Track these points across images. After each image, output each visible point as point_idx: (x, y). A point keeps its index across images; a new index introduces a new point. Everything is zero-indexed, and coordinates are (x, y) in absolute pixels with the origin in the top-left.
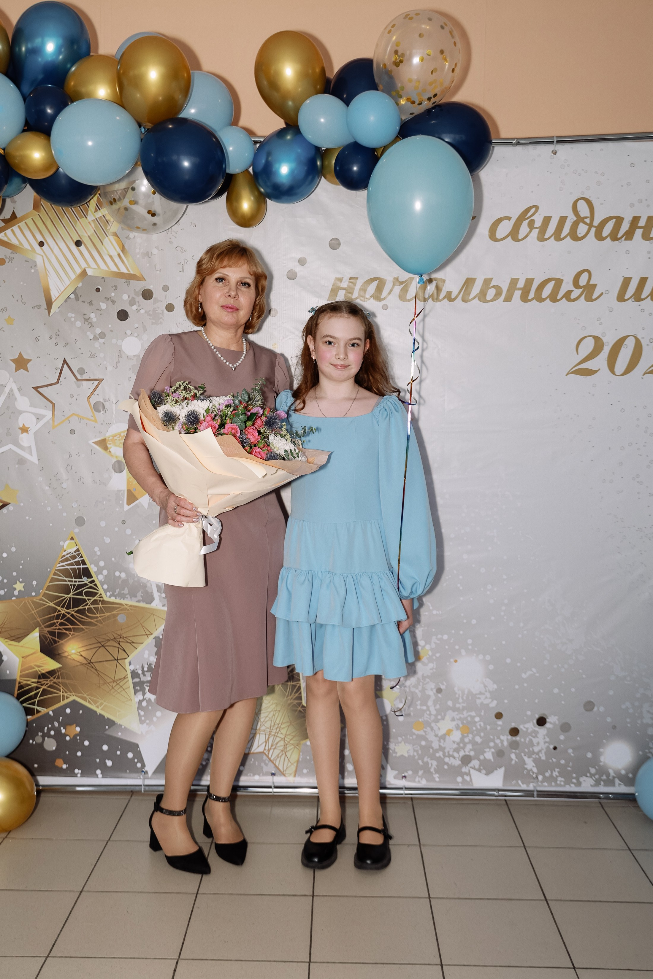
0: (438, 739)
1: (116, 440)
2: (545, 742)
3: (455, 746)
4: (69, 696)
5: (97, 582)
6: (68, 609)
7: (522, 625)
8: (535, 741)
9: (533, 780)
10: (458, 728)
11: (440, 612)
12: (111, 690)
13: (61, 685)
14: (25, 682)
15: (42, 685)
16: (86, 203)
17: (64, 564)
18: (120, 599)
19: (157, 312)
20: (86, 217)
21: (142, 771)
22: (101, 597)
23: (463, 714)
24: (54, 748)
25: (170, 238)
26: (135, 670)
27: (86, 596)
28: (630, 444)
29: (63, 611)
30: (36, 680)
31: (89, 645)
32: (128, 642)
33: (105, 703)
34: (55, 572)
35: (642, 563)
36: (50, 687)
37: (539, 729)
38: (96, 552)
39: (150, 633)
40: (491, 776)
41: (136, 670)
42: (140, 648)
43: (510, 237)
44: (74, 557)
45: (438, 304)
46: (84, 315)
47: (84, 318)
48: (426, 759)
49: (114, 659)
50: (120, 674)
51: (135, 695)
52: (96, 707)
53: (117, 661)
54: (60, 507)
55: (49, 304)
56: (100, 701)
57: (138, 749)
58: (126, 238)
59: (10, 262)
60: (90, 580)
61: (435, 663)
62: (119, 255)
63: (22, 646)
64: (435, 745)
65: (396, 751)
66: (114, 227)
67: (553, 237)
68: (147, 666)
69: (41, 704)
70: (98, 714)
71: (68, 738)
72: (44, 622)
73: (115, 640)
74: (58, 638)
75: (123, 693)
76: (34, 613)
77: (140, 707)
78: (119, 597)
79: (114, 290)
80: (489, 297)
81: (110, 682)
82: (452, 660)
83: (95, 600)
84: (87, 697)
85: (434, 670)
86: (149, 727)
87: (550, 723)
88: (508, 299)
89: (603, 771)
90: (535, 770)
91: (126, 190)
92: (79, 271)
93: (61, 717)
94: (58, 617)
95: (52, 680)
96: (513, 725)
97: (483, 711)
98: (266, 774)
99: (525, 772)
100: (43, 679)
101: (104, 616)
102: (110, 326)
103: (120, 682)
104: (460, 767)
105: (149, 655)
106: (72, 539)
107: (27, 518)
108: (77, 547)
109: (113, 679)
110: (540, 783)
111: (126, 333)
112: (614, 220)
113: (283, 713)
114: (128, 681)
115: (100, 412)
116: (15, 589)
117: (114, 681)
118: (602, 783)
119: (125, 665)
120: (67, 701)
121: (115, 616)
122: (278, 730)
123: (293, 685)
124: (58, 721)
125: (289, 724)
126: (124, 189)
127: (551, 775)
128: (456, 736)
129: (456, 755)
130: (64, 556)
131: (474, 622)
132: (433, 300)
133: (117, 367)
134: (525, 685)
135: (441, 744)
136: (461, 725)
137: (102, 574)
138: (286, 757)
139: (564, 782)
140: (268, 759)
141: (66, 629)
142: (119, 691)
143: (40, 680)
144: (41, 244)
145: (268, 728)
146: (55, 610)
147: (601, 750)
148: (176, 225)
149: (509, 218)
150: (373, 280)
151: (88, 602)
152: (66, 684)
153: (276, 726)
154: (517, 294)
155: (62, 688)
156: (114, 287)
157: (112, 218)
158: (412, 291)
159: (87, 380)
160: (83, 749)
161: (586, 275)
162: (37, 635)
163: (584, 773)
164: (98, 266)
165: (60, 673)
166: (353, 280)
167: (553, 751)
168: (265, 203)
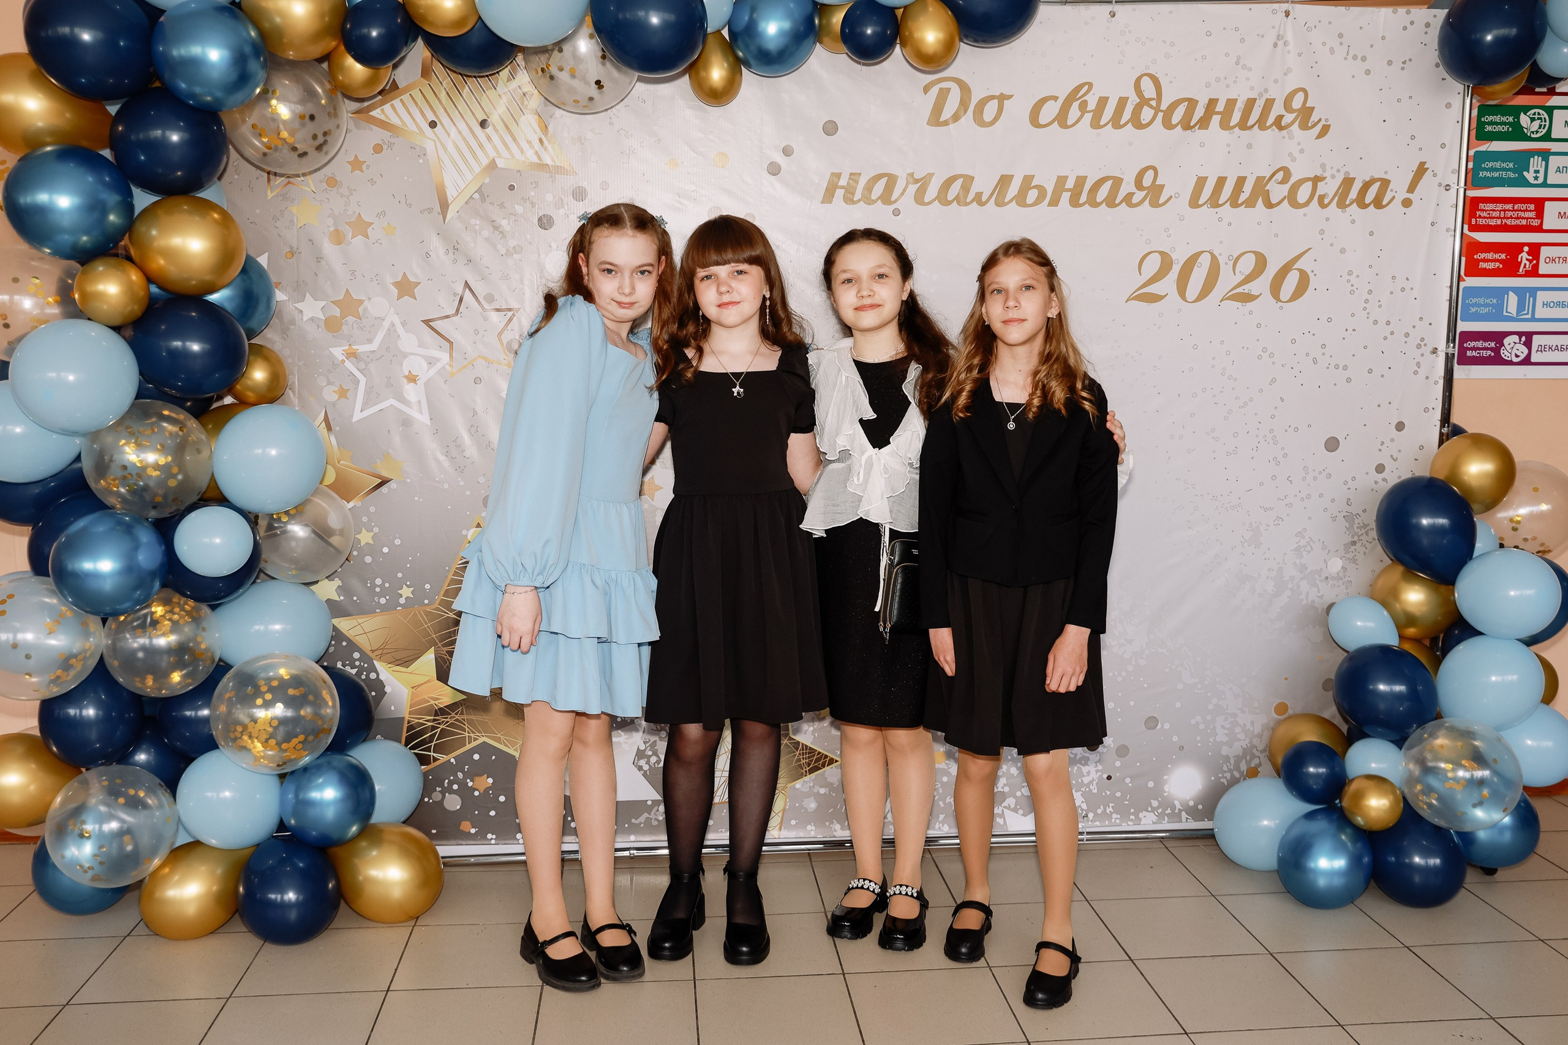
2: (1097, 771)
4: (477, 737)
8: (1084, 770)
13: (466, 724)
14: (417, 721)
15: (439, 724)
20: (495, 89)
24: (458, 807)
25: (611, 119)
28: (1204, 390)
30: (433, 718)
34: (455, 571)
35: (1218, 541)
36: (452, 725)
43: (1056, 123)
45: (964, 208)
46: (493, 221)
47: (493, 226)
52: (514, 750)
54: (462, 483)
55: (444, 206)
58: (551, 117)
59: (390, 149)
62: (541, 141)
63: (412, 673)
66: (535, 101)
67: (1110, 124)
69: (438, 749)
71: (476, 793)
72: (443, 639)
76: (429, 627)
79: (534, 188)
80: (1030, 200)
84: (502, 737)
88: (1054, 202)
89: (1167, 803)
90: (1084, 806)
92: (485, 162)
93: (467, 765)
95: (453, 717)
100: (441, 715)
102: (528, 236)
107: (416, 498)
110: (1090, 823)
111: (550, 246)
112: (1185, 103)
116: (401, 596)
118: (1166, 818)
120: (474, 744)
124: (463, 771)
127: (1104, 812)
132: (958, 203)
139: (1119, 820)
143: (437, 718)
144: (433, 125)
147: (1165, 777)
148: (621, 103)
149: (1055, 98)
150: (880, 176)
152: (472, 721)
154: (1066, 196)
155: (468, 727)
156: (534, 184)
157: (531, 89)
158: (932, 191)
159: (498, 310)
160: (497, 806)
161: (1151, 173)
162: (433, 656)
163: (1146, 807)
164: (512, 155)
165: (464, 707)
166: (854, 177)
167: (1107, 781)
168: (740, 72)
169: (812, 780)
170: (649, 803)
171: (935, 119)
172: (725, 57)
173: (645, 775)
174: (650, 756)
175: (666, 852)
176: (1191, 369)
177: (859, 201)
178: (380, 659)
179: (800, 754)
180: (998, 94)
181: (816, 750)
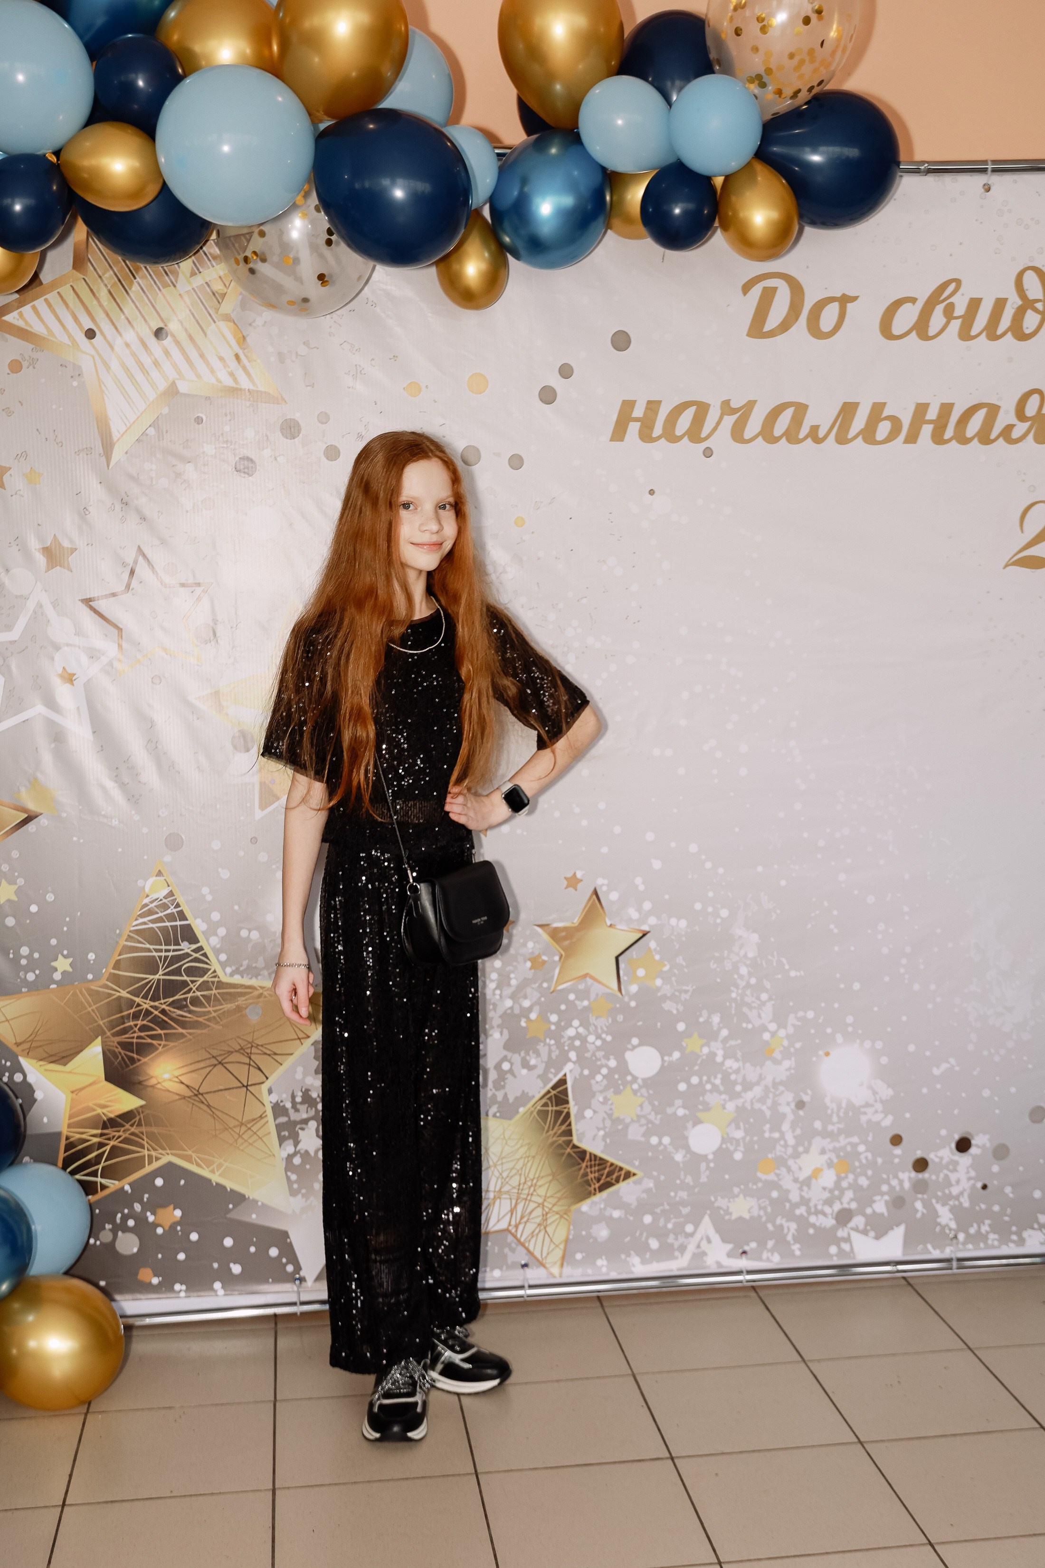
0: (798, 1185)
1: (237, 692)
2: (969, 1179)
3: (826, 1195)
4: (160, 1156)
5: (207, 950)
6: (154, 1001)
8: (953, 1177)
9: (950, 1242)
10: (830, 1165)
11: (802, 973)
12: (236, 1140)
13: (145, 1138)
14: (78, 1136)
15: (109, 1139)
17: (145, 919)
18: (251, 978)
19: (309, 460)
20: (175, 286)
21: (297, 1278)
22: (215, 977)
23: (838, 1141)
24: (135, 1250)
25: (330, 328)
26: (279, 1102)
27: (188, 976)
29: (146, 1005)
30: (99, 1131)
31: (195, 1063)
32: (265, 1054)
33: (226, 1164)
34: (129, 935)
36: (126, 1141)
37: (960, 1157)
38: (204, 896)
39: (305, 1036)
40: (885, 1240)
41: (282, 1101)
42: (289, 1062)
43: (914, 333)
44: (165, 907)
45: (796, 447)
46: (172, 466)
47: (173, 472)
48: (779, 1221)
49: (240, 1085)
50: (253, 1111)
51: (280, 1146)
52: (210, 1171)
53: (247, 1089)
54: (136, 818)
55: (108, 447)
56: (220, 1161)
57: (288, 1240)
58: (250, 325)
59: (31, 366)
60: (194, 946)
61: (793, 1059)
62: (237, 357)
63: (70, 1072)
64: (794, 1197)
65: (730, 1210)
66: (228, 305)
67: (984, 334)
68: (300, 1094)
69: (108, 1172)
70: (214, 1184)
71: (160, 1231)
72: (112, 1025)
73: (242, 1051)
74: (137, 1054)
75: (259, 1144)
76: (93, 1010)
77: (289, 1165)
78: (248, 975)
79: (230, 421)
80: (880, 436)
81: (235, 1127)
82: (821, 1053)
83: (204, 982)
84: (194, 1155)
85: (793, 1071)
86: (306, 1201)
87: (977, 1146)
88: (912, 438)
90: (953, 1225)
92: (162, 386)
93: (147, 1193)
94: (136, 1016)
95: (129, 1130)
96: (919, 1154)
97: (871, 1135)
98: (513, 1266)
99: (938, 1229)
100: (112, 1127)
101: (220, 1010)
102: (222, 487)
103: (252, 1126)
104: (834, 1229)
105: (305, 1075)
106: (160, 874)
107: (75, 839)
108: (170, 888)
109: (240, 1120)
110: (961, 1246)
111: (252, 500)
113: (541, 1159)
114: (267, 1122)
115: (206, 642)
116: (56, 970)
117: (241, 1124)
119: (261, 1093)
120: (156, 1165)
121: (241, 1009)
122: (532, 1189)
123: (556, 1111)
124: (141, 1201)
125: (550, 1178)
127: (979, 1232)
128: (828, 1178)
129: (827, 1209)
130: (146, 905)
131: (856, 986)
132: (789, 440)
133: (236, 561)
134: (939, 1086)
135: (804, 1194)
137: (216, 935)
138: (546, 1235)
139: (999, 1240)
140: (515, 1241)
141: (151, 1037)
142: (251, 1141)
143: (105, 1131)
144: (90, 334)
145: (514, 1188)
146: (131, 1004)
148: (352, 303)
149: (913, 300)
150: (687, 404)
151: (192, 986)
152: (153, 1133)
153: (529, 1183)
154: (927, 430)
155: (147, 1142)
156: (229, 415)
157: (224, 288)
158: (754, 425)
159: (184, 585)
160: (188, 1247)
161: (1035, 398)
162: (99, 1049)
163: (1031, 1224)
164: (199, 376)
165: (142, 1116)
166: (653, 406)
167: (982, 1191)
168: (506, 263)
169: (602, 1200)
171: (757, 329)
178: (28, 1054)
179: (587, 1166)
180: (839, 295)
181: (607, 1162)
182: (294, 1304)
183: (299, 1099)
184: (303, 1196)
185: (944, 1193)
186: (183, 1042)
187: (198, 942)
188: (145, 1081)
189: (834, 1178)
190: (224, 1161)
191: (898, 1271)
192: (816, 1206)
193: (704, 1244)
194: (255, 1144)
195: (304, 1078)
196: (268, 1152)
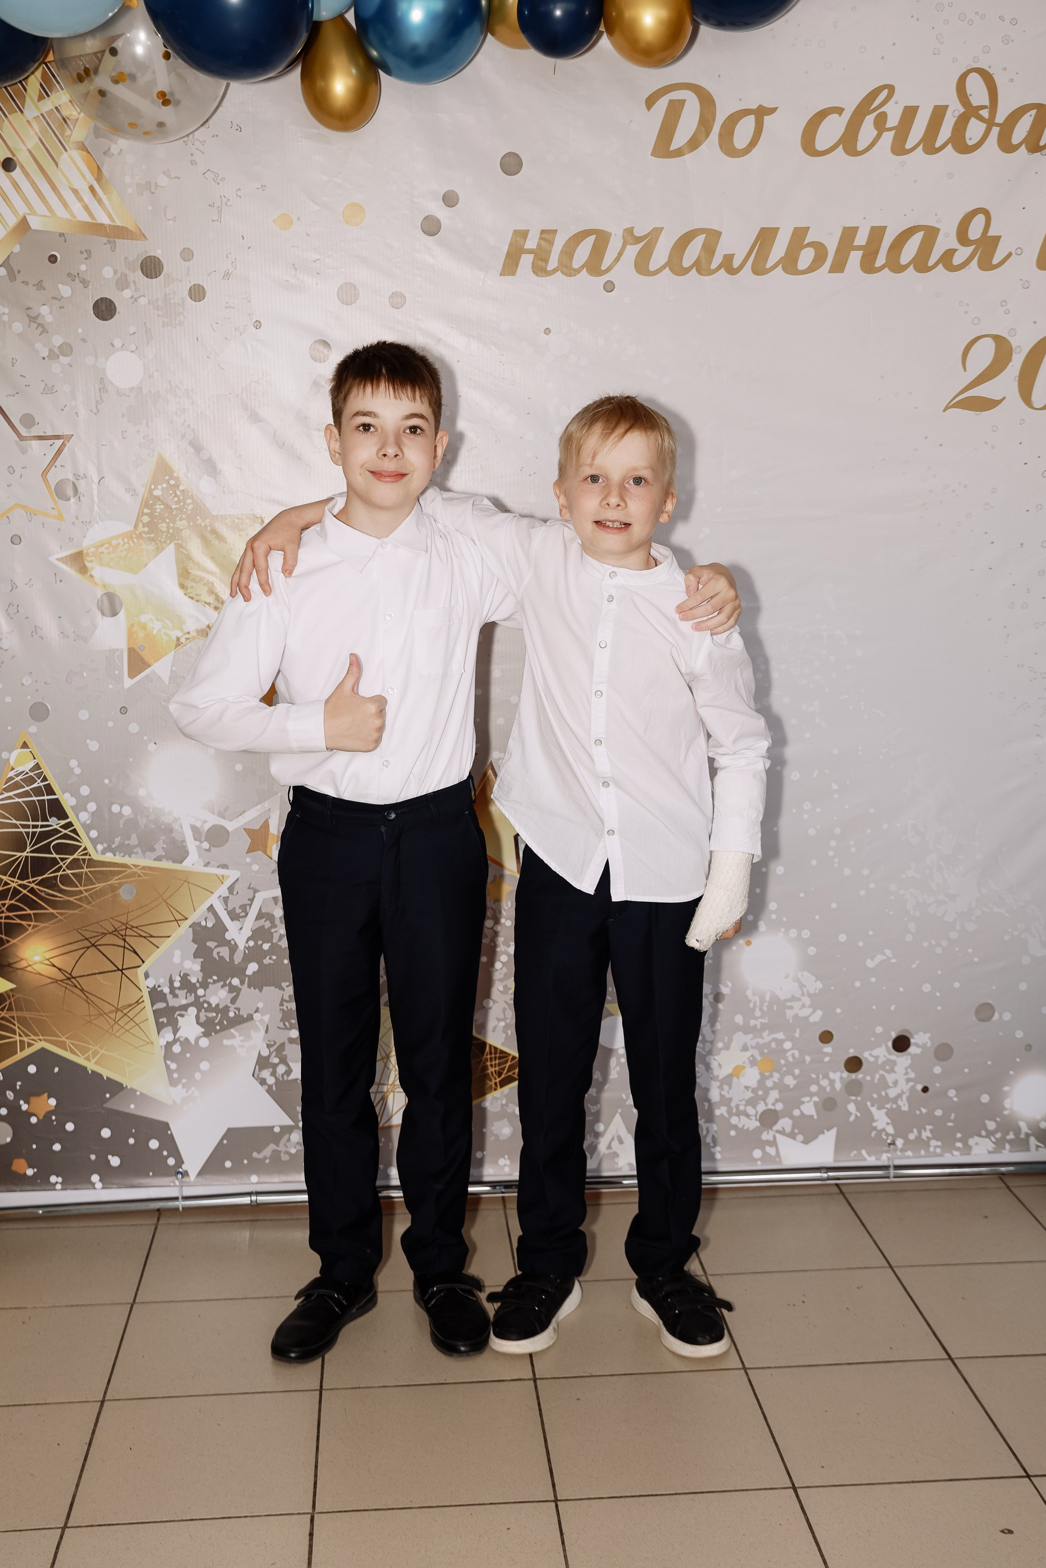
0: (719, 1084)
1: (102, 553)
2: (908, 1080)
3: (749, 1095)
4: (32, 1042)
5: (77, 826)
6: (23, 880)
7: (866, 872)
8: (890, 1078)
9: (886, 1148)
10: (753, 1062)
12: (111, 1027)
13: (16, 1023)
16: (20, 82)
17: (11, 794)
18: (124, 856)
19: (172, 301)
20: (22, 112)
21: (178, 1172)
22: (86, 854)
23: (763, 1038)
24: (9, 1140)
25: (192, 155)
26: (156, 987)
27: (57, 853)
29: (14, 883)
31: (67, 944)
32: (141, 936)
33: (102, 1051)
37: (898, 1057)
38: (72, 769)
39: (183, 918)
40: (814, 1144)
42: (165, 945)
43: (840, 148)
44: (30, 780)
45: (708, 280)
46: (27, 309)
47: (28, 316)
49: (115, 968)
50: (130, 996)
51: (158, 1033)
52: (85, 1059)
53: (122, 973)
56: (94, 1048)
57: (169, 1132)
58: (105, 153)
60: (63, 822)
62: (92, 188)
64: (714, 1096)
66: (80, 132)
67: (921, 147)
68: (179, 979)
70: (90, 1072)
71: (34, 1120)
73: (116, 933)
74: (5, 935)
75: (136, 1030)
77: (168, 1053)
78: (120, 853)
79: (86, 259)
80: (803, 264)
81: (109, 1013)
82: (742, 942)
83: (74, 859)
86: (187, 1092)
87: (917, 1045)
88: (838, 267)
89: (1008, 1125)
90: (890, 1130)
91: (98, 56)
92: (12, 221)
93: (19, 1080)
94: (4, 895)
95: (0, 1014)
96: (852, 1052)
97: (798, 1030)
99: (874, 1133)
101: (92, 889)
102: (80, 330)
103: (129, 1012)
104: (757, 1132)
105: (183, 958)
106: (25, 745)
108: (36, 761)
109: (116, 1006)
110: (899, 1153)
111: (112, 345)
112: (1033, 112)
114: (145, 1007)
115: (68, 499)
117: (117, 1010)
118: (1008, 1146)
119: (137, 977)
120: (28, 1051)
121: (114, 889)
124: (13, 1089)
126: (95, 54)
127: (919, 1138)
128: (751, 1077)
129: (750, 1110)
130: (11, 778)
131: (781, 871)
132: (699, 271)
133: (98, 411)
134: (873, 979)
135: (725, 1093)
136: (759, 1058)
137: (86, 810)
139: (941, 1147)
141: (18, 917)
147: (1006, 1088)
148: (203, 128)
149: (839, 111)
150: (585, 234)
152: (25, 1018)
154: (855, 257)
155: (18, 1028)
156: (85, 253)
157: (75, 113)
158: (661, 254)
159: (41, 438)
160: (63, 1137)
161: (980, 219)
163: (977, 1130)
164: (51, 210)
165: (12, 1000)
166: (548, 235)
167: (924, 1094)
168: (377, 80)
169: (505, 1096)
170: (277, 1130)
171: (663, 148)
172: (353, 60)
173: (269, 1091)
174: (276, 1065)
175: (305, 1197)
176: (1039, 507)
177: (555, 271)
179: (486, 1060)
180: (755, 107)
181: (510, 1055)
182: (176, 1199)
183: (177, 984)
184: (184, 1086)
185: (880, 1095)
186: (54, 923)
187: (68, 817)
188: (13, 963)
189: (758, 1077)
190: (100, 1047)
191: (828, 1179)
192: (737, 1106)
193: (615, 1143)
194: (130, 1031)
195: (182, 963)
196: (148, 1040)
